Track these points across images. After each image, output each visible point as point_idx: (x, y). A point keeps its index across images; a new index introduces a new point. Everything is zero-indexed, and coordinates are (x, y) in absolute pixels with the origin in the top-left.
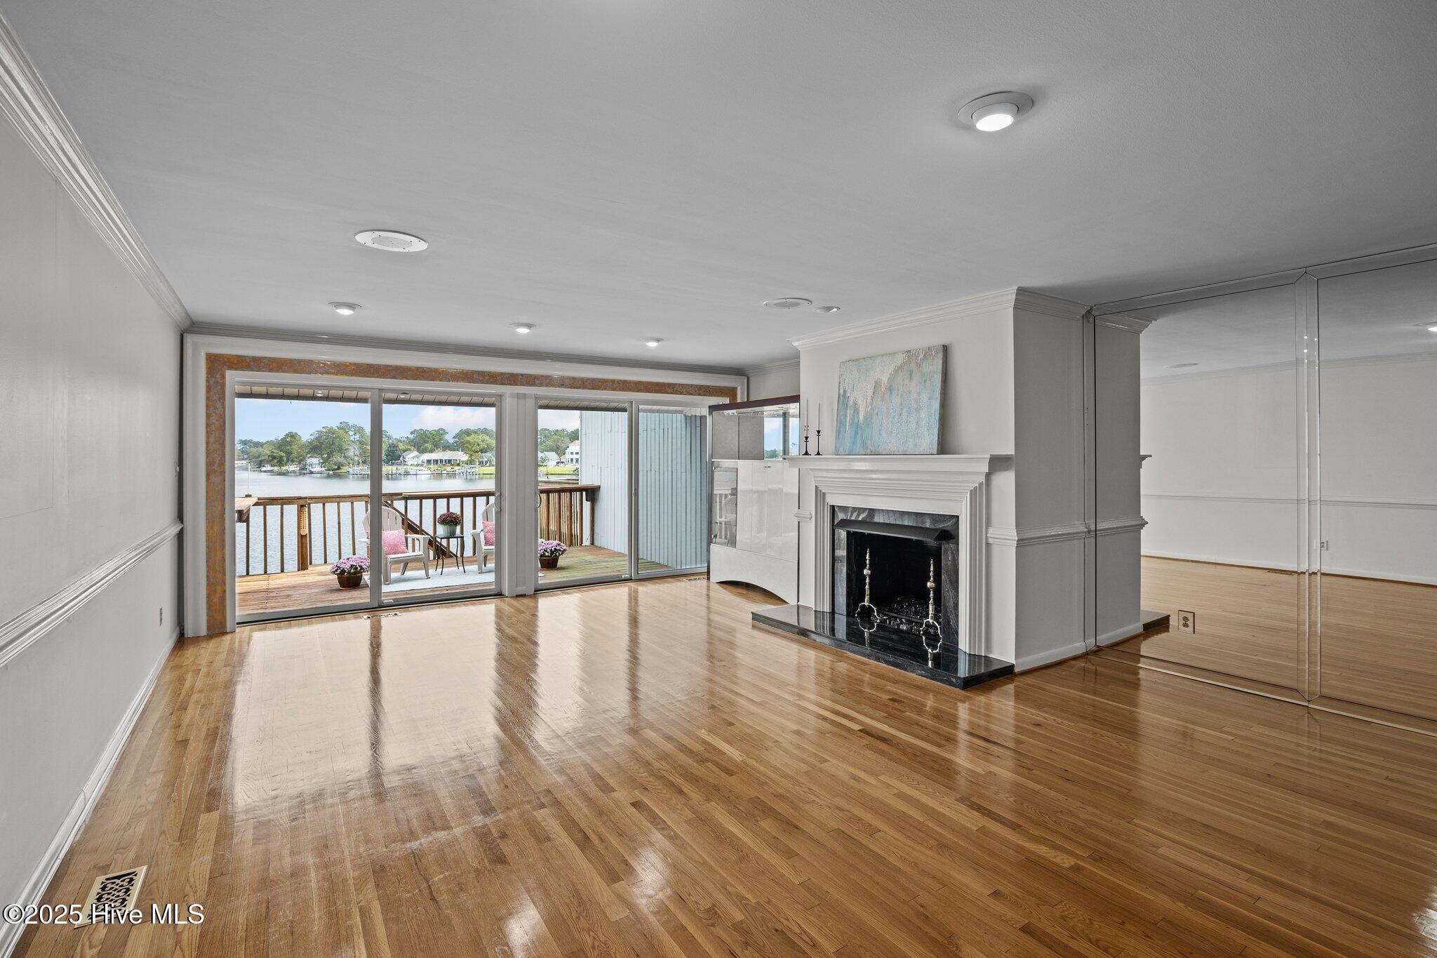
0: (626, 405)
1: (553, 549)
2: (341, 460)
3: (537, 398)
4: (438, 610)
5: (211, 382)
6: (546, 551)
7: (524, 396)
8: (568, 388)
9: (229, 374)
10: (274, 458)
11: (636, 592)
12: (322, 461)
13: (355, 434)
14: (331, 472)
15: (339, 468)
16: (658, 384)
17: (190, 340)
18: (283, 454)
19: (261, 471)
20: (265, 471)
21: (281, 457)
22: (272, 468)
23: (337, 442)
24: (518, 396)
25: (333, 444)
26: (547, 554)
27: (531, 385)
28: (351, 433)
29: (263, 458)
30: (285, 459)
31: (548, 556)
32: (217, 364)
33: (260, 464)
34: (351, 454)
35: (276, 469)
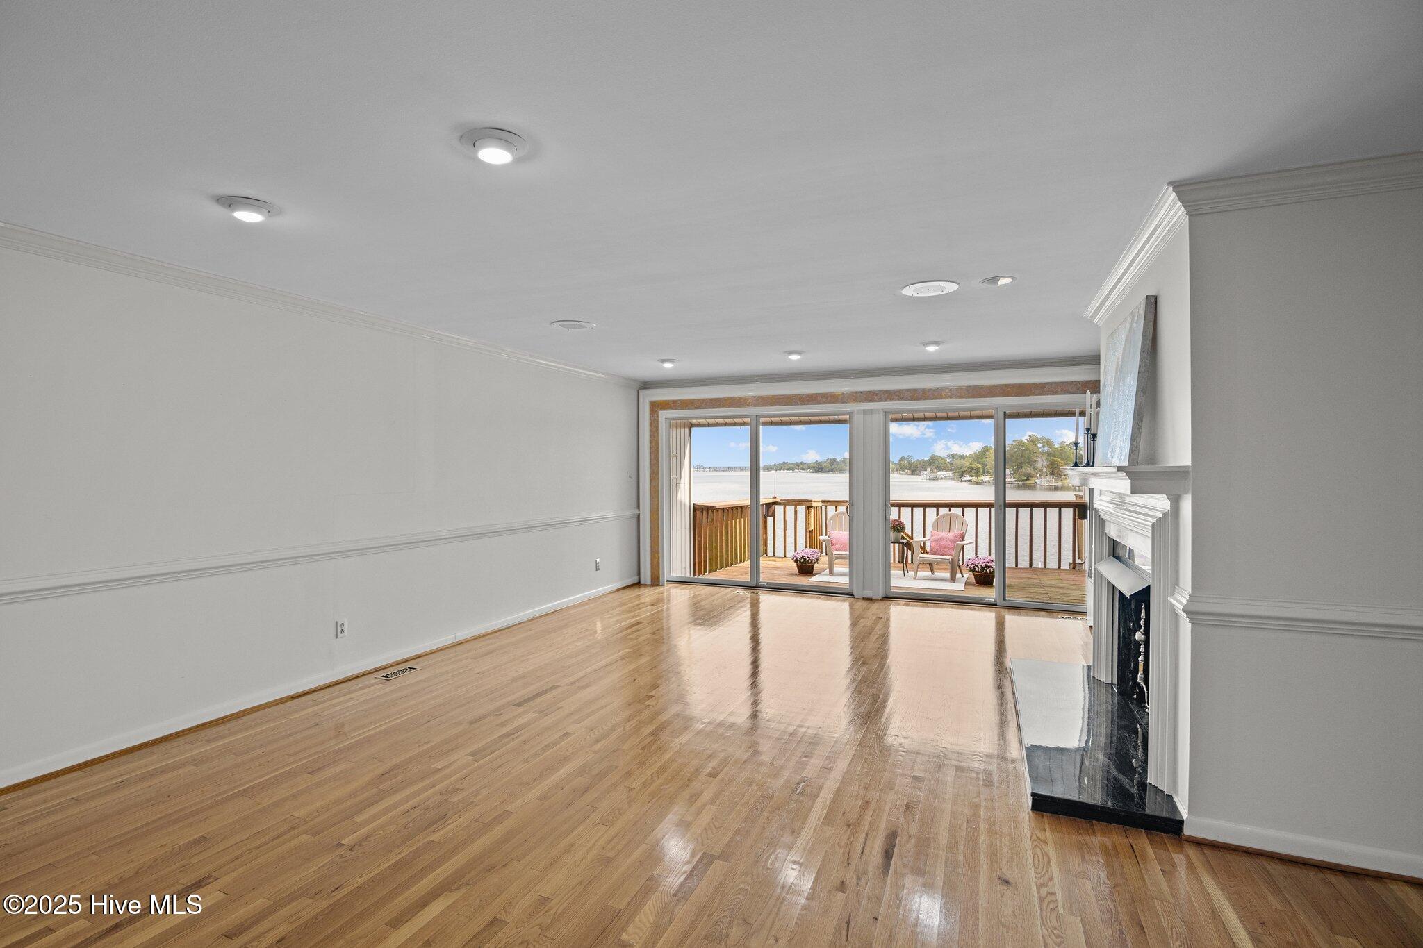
0: (992, 412)
1: (983, 565)
2: (1029, 470)
3: (886, 413)
4: (789, 597)
5: (652, 419)
6: (977, 566)
7: (871, 412)
8: (909, 400)
9: (661, 413)
10: (972, 469)
11: (1004, 618)
12: (1012, 472)
13: (1043, 446)
14: (1021, 483)
15: (1028, 479)
16: (1020, 386)
17: (642, 393)
18: (980, 466)
19: (962, 481)
20: (965, 481)
21: (978, 468)
22: (970, 478)
23: (1026, 454)
24: (865, 412)
25: (1022, 456)
26: (977, 569)
27: (869, 401)
28: (1040, 445)
29: (965, 469)
30: (981, 470)
31: (978, 572)
32: (655, 407)
33: (962, 474)
34: (1039, 465)
35: (974, 479)
